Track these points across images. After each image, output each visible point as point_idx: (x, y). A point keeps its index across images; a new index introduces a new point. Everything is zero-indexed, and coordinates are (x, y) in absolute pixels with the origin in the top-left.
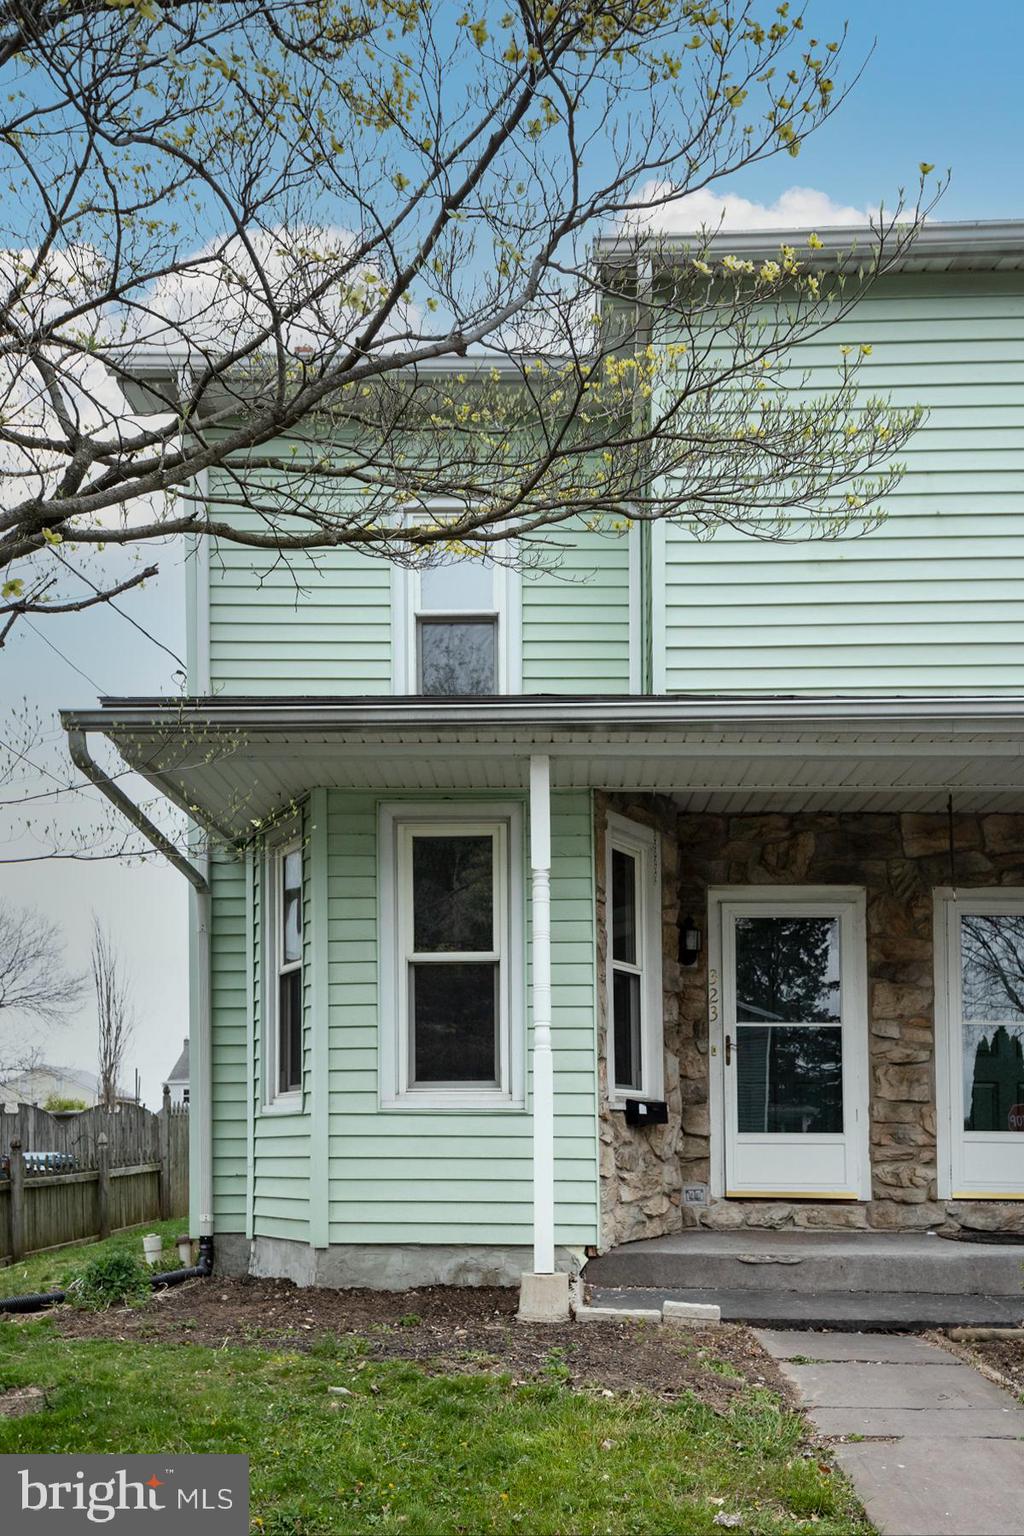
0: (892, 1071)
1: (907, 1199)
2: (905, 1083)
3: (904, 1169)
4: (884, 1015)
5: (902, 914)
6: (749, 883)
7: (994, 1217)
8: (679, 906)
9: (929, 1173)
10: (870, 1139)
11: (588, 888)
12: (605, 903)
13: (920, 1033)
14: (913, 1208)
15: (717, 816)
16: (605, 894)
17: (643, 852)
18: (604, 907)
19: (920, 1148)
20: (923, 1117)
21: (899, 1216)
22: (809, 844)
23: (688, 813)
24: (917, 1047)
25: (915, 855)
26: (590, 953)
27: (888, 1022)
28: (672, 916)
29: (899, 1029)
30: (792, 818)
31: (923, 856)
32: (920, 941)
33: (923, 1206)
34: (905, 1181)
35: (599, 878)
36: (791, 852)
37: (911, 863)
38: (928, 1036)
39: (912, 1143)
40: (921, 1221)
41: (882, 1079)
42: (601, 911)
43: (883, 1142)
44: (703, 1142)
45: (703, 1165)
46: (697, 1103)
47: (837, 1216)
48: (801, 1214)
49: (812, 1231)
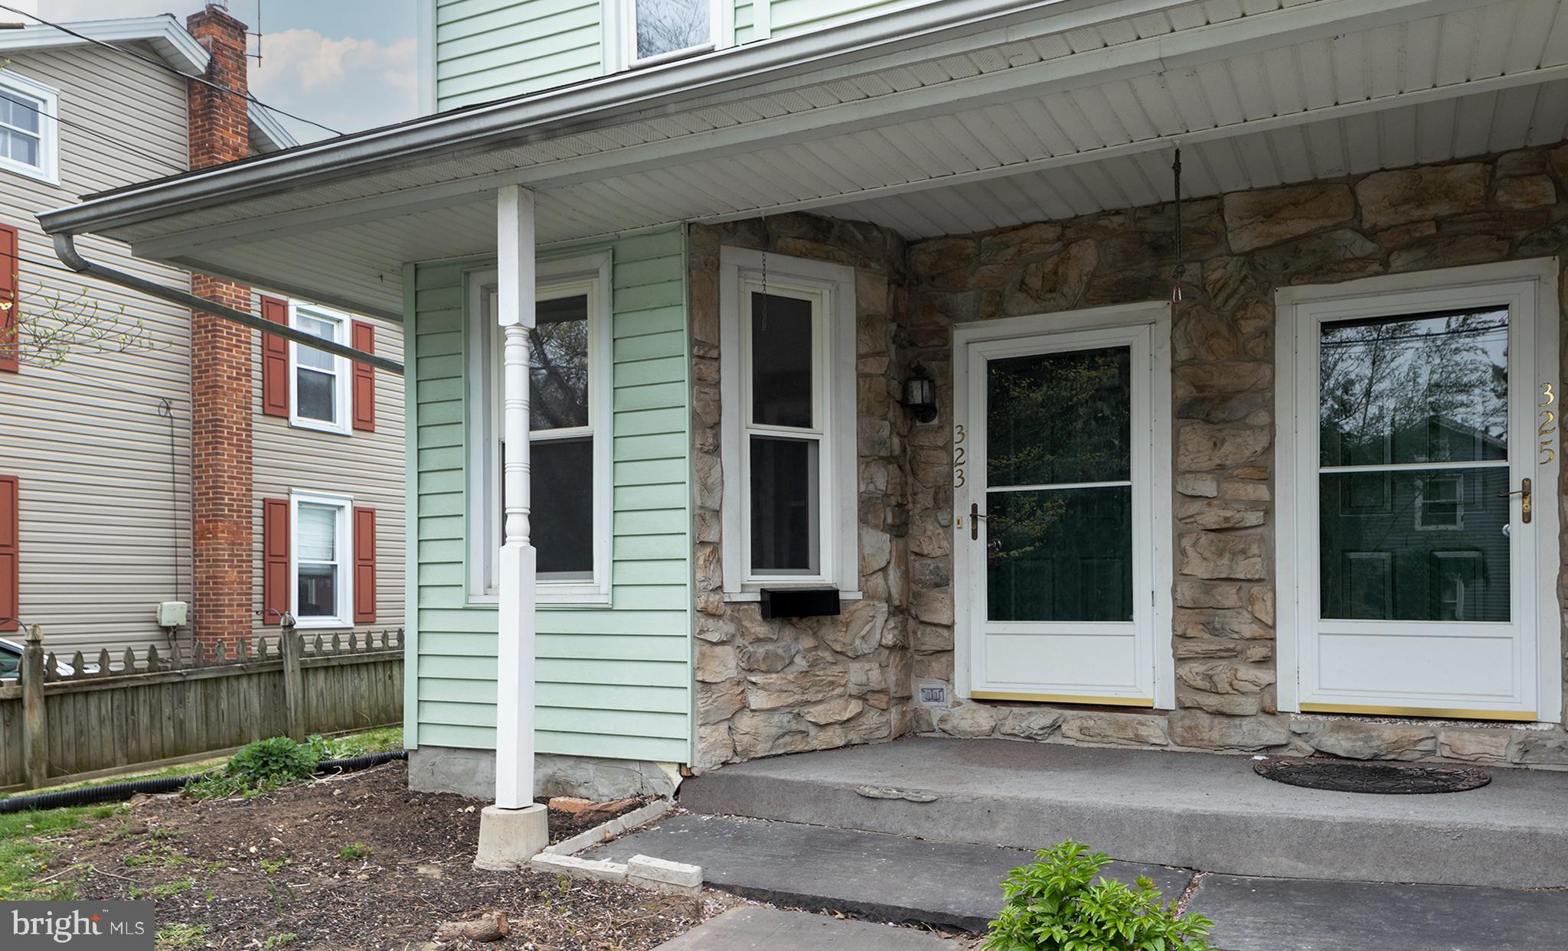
0: (1204, 539)
1: (1226, 710)
2: (1227, 555)
3: (1221, 671)
4: (1194, 467)
5: (1225, 332)
6: (1007, 315)
7: (1368, 739)
8: (893, 353)
9: (1263, 676)
10: (1174, 630)
11: (680, 342)
12: (718, 359)
13: (1250, 488)
14: (1237, 721)
15: (965, 237)
16: (718, 347)
17: (826, 293)
18: (715, 364)
19: (1248, 643)
20: (1251, 600)
21: (1215, 732)
22: (1086, 256)
23: (925, 240)
24: (1242, 507)
25: (1248, 249)
26: (682, 419)
27: (1199, 475)
28: (875, 366)
29: (1215, 483)
30: (1064, 225)
31: (1259, 249)
32: (1252, 364)
33: (1252, 719)
34: (1223, 686)
35: (696, 330)
36: (1060, 270)
37: (1238, 261)
38: (1262, 492)
39: (1236, 636)
40: (1249, 741)
41: (1190, 551)
42: (707, 370)
43: (1190, 633)
44: (945, 633)
45: (944, 659)
46: (937, 585)
47: (1123, 727)
48: (1072, 723)
49: (1087, 745)
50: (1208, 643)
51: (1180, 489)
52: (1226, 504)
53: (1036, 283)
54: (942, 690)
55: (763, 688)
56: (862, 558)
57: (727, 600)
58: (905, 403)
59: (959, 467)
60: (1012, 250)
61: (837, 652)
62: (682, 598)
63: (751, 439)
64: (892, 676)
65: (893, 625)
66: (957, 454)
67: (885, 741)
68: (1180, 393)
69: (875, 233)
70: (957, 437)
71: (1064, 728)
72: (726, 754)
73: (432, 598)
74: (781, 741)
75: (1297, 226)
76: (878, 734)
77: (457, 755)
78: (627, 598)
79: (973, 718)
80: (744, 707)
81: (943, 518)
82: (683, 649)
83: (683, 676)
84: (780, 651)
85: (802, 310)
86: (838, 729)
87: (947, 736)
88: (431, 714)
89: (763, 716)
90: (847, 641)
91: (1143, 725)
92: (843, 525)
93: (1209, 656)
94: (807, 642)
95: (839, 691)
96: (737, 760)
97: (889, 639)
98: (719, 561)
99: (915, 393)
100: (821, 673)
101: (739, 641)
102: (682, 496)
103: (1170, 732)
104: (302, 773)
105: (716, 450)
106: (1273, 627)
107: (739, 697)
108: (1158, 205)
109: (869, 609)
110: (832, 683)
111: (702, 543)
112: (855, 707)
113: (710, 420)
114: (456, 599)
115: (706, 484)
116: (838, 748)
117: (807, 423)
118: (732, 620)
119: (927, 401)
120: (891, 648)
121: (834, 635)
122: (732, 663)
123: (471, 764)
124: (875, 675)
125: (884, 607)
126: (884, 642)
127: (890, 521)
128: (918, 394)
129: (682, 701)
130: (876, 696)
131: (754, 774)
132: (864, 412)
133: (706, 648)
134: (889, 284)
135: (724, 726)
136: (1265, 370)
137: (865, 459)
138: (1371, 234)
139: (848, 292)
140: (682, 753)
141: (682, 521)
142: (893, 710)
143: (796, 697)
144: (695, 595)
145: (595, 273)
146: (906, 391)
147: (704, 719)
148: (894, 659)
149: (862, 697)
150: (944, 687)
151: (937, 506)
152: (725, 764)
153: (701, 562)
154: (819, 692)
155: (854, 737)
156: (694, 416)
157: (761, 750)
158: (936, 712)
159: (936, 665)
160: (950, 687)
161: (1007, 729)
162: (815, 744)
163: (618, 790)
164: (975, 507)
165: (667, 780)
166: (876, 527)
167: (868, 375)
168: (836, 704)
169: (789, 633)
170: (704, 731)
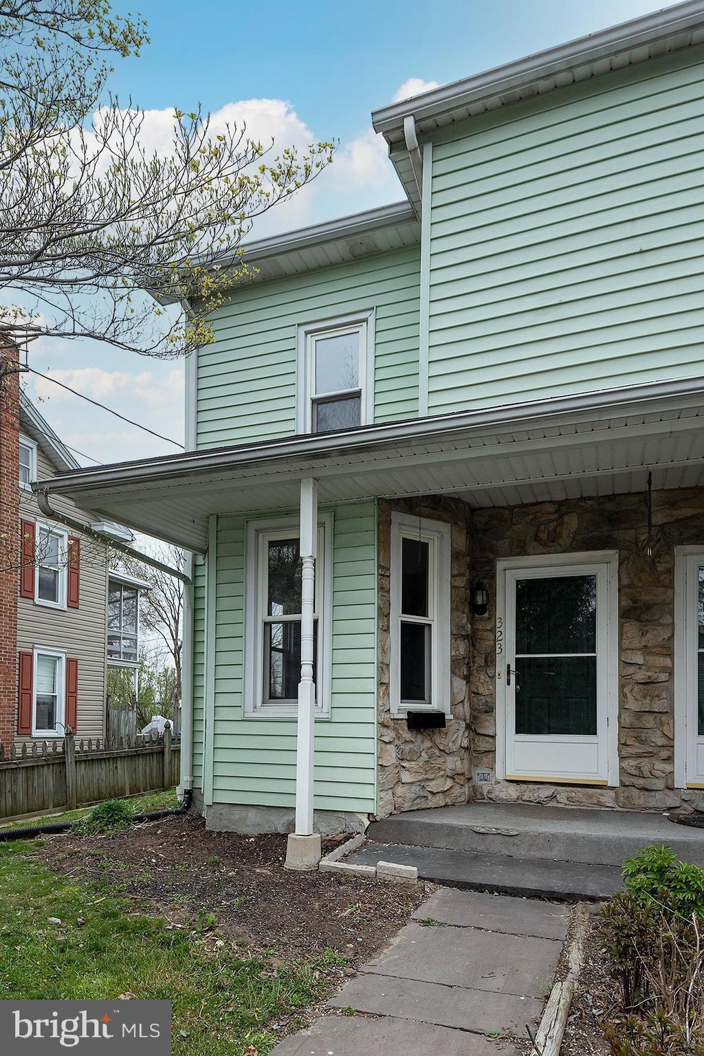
0: (636, 688)
1: (648, 787)
2: (648, 698)
3: (645, 764)
4: (631, 647)
5: (647, 569)
6: (527, 554)
8: (468, 574)
9: (668, 768)
10: (619, 740)
12: (389, 577)
13: (661, 659)
14: (653, 793)
15: (504, 508)
16: (389, 570)
17: (436, 538)
18: (388, 579)
19: (659, 748)
20: (662, 724)
21: (641, 799)
22: (572, 522)
23: (483, 508)
24: (658, 671)
25: (662, 523)
26: (373, 611)
27: (634, 652)
28: (460, 582)
29: (642, 656)
30: (560, 504)
31: (667, 523)
32: (662, 589)
33: (661, 792)
34: (646, 773)
35: (381, 559)
36: (558, 529)
37: (656, 529)
38: (668, 662)
39: (653, 744)
40: (660, 805)
41: (629, 695)
42: (385, 582)
43: (628, 743)
44: (491, 740)
45: (490, 756)
46: (486, 712)
47: (591, 797)
48: (563, 794)
49: (570, 807)
50: (638, 749)
51: (623, 659)
52: (649, 669)
53: (544, 536)
54: (489, 774)
55: (408, 770)
56: (453, 695)
57: (392, 717)
58: (473, 604)
59: (499, 642)
60: (531, 517)
61: (441, 750)
62: (373, 716)
63: (401, 623)
64: (466, 765)
65: (467, 735)
66: (498, 634)
67: (463, 803)
68: (623, 603)
70: (498, 624)
71: (558, 797)
72: (390, 808)
73: (222, 714)
74: (416, 802)
76: (459, 800)
77: (234, 808)
79: (507, 791)
80: (399, 781)
81: (491, 672)
82: (373, 746)
84: (416, 748)
86: (441, 796)
87: (492, 802)
88: (220, 784)
89: (407, 787)
90: (446, 743)
91: (602, 796)
92: (443, 675)
93: (638, 756)
94: (429, 744)
95: (442, 773)
96: (396, 812)
97: (465, 743)
98: (389, 694)
99: (478, 598)
100: (434, 762)
101: (397, 742)
102: (373, 655)
103: (616, 800)
104: (128, 822)
105: (387, 629)
106: (673, 740)
107: (397, 775)
108: (611, 495)
109: (456, 725)
110: (439, 768)
111: (382, 683)
113: (386, 612)
114: (237, 714)
115: (384, 650)
116: (441, 807)
117: (425, 614)
119: (485, 602)
120: (467, 749)
121: (440, 740)
122: (394, 755)
123: (243, 814)
124: (459, 764)
125: (464, 725)
126: (463, 745)
127: (465, 673)
128: (479, 600)
129: (372, 777)
130: (459, 777)
132: (455, 608)
133: (383, 745)
134: (467, 534)
135: (391, 792)
136: (669, 592)
137: (454, 636)
140: (370, 807)
141: (373, 670)
142: (466, 785)
143: (423, 776)
144: (379, 715)
146: (473, 596)
147: (382, 788)
148: (468, 755)
149: (452, 778)
150: (490, 772)
151: (487, 665)
152: (390, 814)
153: (381, 694)
154: (433, 773)
155: (449, 801)
156: (379, 609)
157: (407, 806)
158: (485, 786)
160: (493, 772)
161: (526, 797)
162: (431, 804)
163: (331, 829)
164: (509, 666)
165: (362, 823)
166: (459, 676)
167: (457, 587)
168: (440, 781)
169: (419, 737)
170: (382, 794)
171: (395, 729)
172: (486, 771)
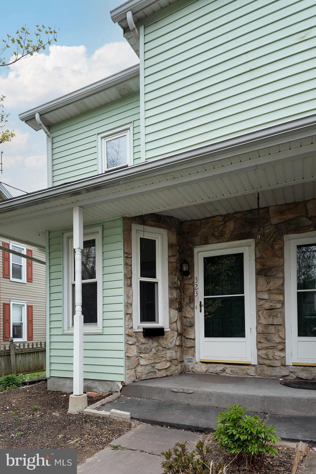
0: (265, 312)
1: (272, 364)
2: (272, 317)
3: (270, 352)
4: (262, 290)
5: (270, 248)
6: (209, 244)
7: (311, 373)
8: (178, 255)
9: (282, 354)
10: (257, 340)
11: (121, 253)
12: (131, 258)
13: (278, 296)
14: (275, 368)
15: (197, 220)
16: (131, 254)
17: (160, 237)
18: (130, 259)
19: (278, 344)
20: (278, 331)
21: (268, 371)
22: (231, 225)
23: (186, 221)
24: (276, 302)
25: (276, 223)
26: (121, 276)
27: (263, 293)
28: (173, 260)
29: (268, 295)
30: (225, 216)
31: (279, 223)
32: (277, 258)
33: (279, 368)
34: (271, 358)
35: (125, 249)
36: (224, 230)
37: (273, 227)
38: (281, 298)
39: (274, 342)
40: (278, 374)
41: (261, 316)
42: (128, 261)
43: (261, 341)
44: (193, 341)
45: (193, 349)
46: (190, 327)
47: (243, 370)
48: (229, 369)
49: (232, 376)
50: (267, 344)
51: (258, 297)
52: (271, 302)
53: (217, 234)
54: (192, 359)
55: (144, 358)
56: (170, 318)
57: (134, 331)
58: (181, 271)
59: (196, 290)
60: (210, 224)
61: (163, 347)
62: (122, 331)
63: (140, 282)
64: (179, 355)
65: (179, 339)
66: (195, 286)
67: (177, 375)
68: (258, 267)
69: (173, 219)
70: (195, 281)
71: (226, 370)
72: (134, 379)
73: (54, 332)
74: (149, 375)
75: (291, 216)
76: (175, 373)
77: (61, 379)
78: (107, 331)
79: (201, 368)
80: (139, 364)
81: (192, 306)
82: (122, 346)
83: (122, 355)
84: (148, 347)
85: (153, 242)
86: (164, 371)
87: (194, 373)
88: (54, 367)
89: (144, 367)
90: (166, 344)
91: (248, 369)
92: (165, 308)
93: (267, 348)
94: (156, 344)
95: (164, 359)
96: (137, 380)
97: (178, 343)
98: (132, 319)
99: (184, 268)
100: (159, 354)
101: (137, 344)
102: (122, 299)
103: (256, 372)
104: (18, 385)
105: (130, 285)
106: (285, 339)
107: (137, 361)
109: (172, 334)
110: (162, 357)
111: (127, 314)
112: (168, 364)
113: (129, 276)
114: (60, 332)
115: (128, 296)
116: (164, 377)
117: (155, 277)
118: (135, 338)
119: (187, 270)
120: (178, 346)
121: (163, 342)
122: (135, 351)
123: (65, 382)
124: (174, 354)
125: (176, 333)
126: (176, 344)
127: (177, 307)
128: (185, 269)
129: (122, 362)
130: (174, 361)
131: (142, 385)
132: (170, 273)
133: (129, 346)
134: (177, 235)
135: (134, 370)
136: (281, 260)
137: (171, 288)
138: (311, 218)
139: (166, 237)
140: (122, 378)
141: (122, 307)
142: (179, 365)
143: (153, 361)
144: (125, 330)
145: (98, 232)
146: (181, 267)
147: (128, 368)
148: (179, 349)
149: (170, 361)
150: (193, 358)
151: (190, 302)
152: (134, 382)
153: (127, 319)
154: (159, 359)
155: (168, 373)
156: (125, 275)
157: (144, 377)
158: (190, 365)
159: (191, 351)
160: (194, 358)
161: (210, 371)
162: (158, 376)
163: (105, 390)
164: (201, 302)
165: (118, 386)
166: (174, 308)
167: (171, 262)
168: (163, 363)
169: (150, 341)
170: (128, 372)
171: (136, 337)
172: (191, 357)
